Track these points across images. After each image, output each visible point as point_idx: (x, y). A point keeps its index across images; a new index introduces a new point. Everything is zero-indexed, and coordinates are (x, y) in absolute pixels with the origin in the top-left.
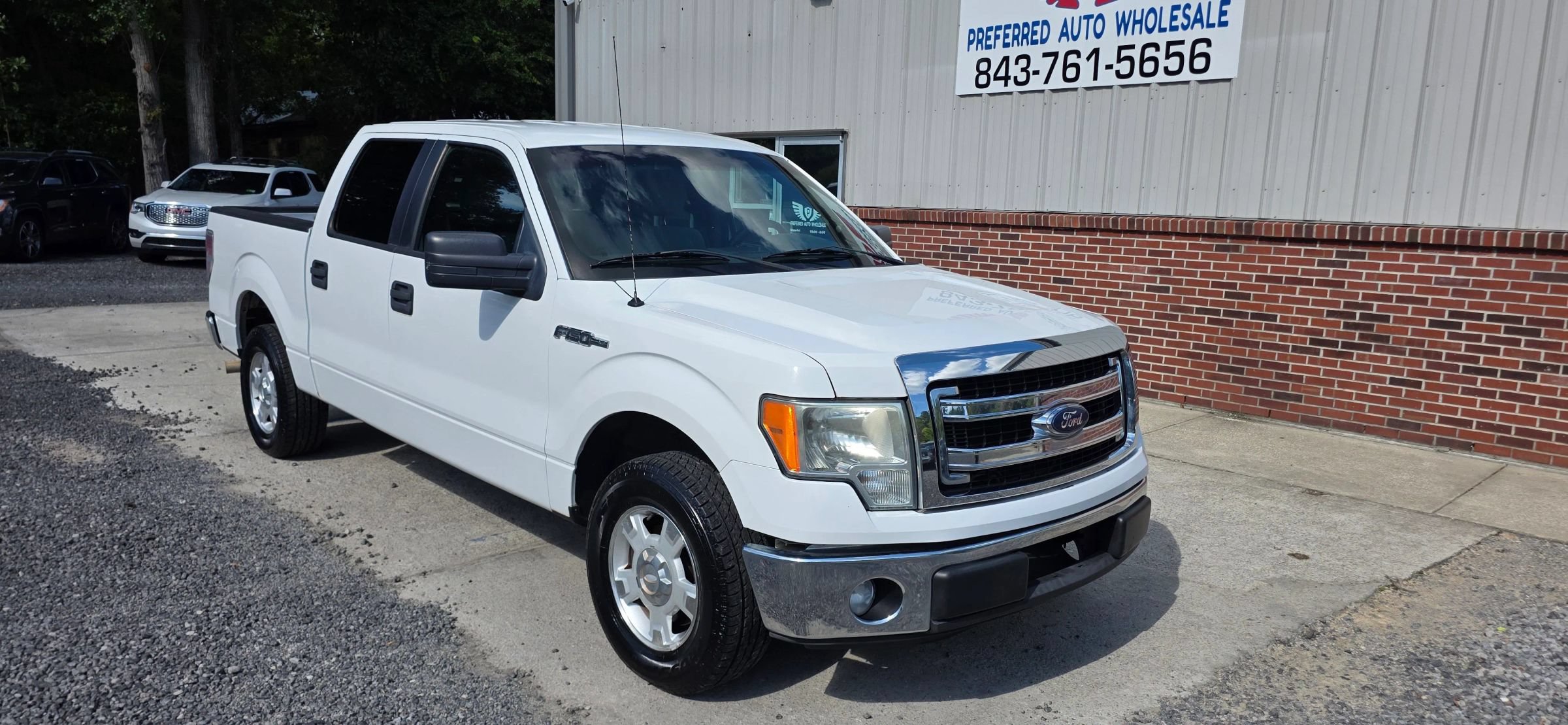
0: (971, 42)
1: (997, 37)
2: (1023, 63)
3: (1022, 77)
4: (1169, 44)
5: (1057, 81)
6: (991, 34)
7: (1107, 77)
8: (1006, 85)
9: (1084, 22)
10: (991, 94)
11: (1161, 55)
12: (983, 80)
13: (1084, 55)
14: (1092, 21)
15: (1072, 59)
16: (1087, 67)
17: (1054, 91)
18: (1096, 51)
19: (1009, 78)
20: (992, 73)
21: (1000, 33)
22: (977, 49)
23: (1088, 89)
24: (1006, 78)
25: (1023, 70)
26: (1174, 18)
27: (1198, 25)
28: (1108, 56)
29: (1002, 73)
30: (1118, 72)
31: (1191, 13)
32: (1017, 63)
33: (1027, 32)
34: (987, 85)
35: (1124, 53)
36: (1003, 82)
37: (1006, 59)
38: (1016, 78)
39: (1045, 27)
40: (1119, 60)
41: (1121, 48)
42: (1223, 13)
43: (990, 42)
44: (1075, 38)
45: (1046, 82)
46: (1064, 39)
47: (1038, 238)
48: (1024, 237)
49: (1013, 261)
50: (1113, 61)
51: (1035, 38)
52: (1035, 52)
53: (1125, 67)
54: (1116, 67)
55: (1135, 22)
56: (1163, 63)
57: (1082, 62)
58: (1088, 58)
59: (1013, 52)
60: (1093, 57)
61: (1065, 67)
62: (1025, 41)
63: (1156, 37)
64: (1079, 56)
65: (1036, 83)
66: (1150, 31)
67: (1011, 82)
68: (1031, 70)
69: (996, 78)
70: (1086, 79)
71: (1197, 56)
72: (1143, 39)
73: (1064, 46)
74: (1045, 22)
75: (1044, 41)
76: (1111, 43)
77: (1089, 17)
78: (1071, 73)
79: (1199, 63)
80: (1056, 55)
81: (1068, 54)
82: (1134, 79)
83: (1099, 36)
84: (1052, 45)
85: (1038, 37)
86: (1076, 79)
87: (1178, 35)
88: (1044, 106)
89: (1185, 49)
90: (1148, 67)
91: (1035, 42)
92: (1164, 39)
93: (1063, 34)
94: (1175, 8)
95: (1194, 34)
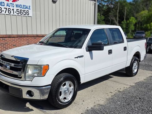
4: (24, 10)
5: (7, 13)
7: (15, 14)
11: (23, 12)
13: (11, 9)
15: (9, 10)
16: (12, 12)
18: (13, 9)
23: (12, 15)
26: (24, 7)
28: (15, 10)
31: (26, 7)
33: (0, 4)
35: (18, 10)
41: (17, 10)
42: (30, 8)
45: (5, 13)
50: (16, 11)
52: (3, 7)
53: (18, 13)
54: (17, 12)
55: (19, 6)
57: (11, 10)
61: (8, 11)
63: (21, 9)
65: (3, 13)
68: (2, 10)
70: (12, 13)
71: (27, 13)
72: (20, 9)
73: (8, 7)
74: (3, 3)
75: (4, 6)
76: (15, 9)
77: (11, 4)
78: (10, 12)
79: (28, 14)
80: (6, 8)
81: (8, 9)
82: (20, 14)
83: (13, 7)
84: (5, 7)
85: (2, 5)
86: (10, 13)
87: (25, 9)
88: (5, 17)
89: (26, 11)
90: (21, 13)
91: (2, 6)
92: (23, 9)
93: (7, 5)
94: (24, 5)
95: (27, 10)
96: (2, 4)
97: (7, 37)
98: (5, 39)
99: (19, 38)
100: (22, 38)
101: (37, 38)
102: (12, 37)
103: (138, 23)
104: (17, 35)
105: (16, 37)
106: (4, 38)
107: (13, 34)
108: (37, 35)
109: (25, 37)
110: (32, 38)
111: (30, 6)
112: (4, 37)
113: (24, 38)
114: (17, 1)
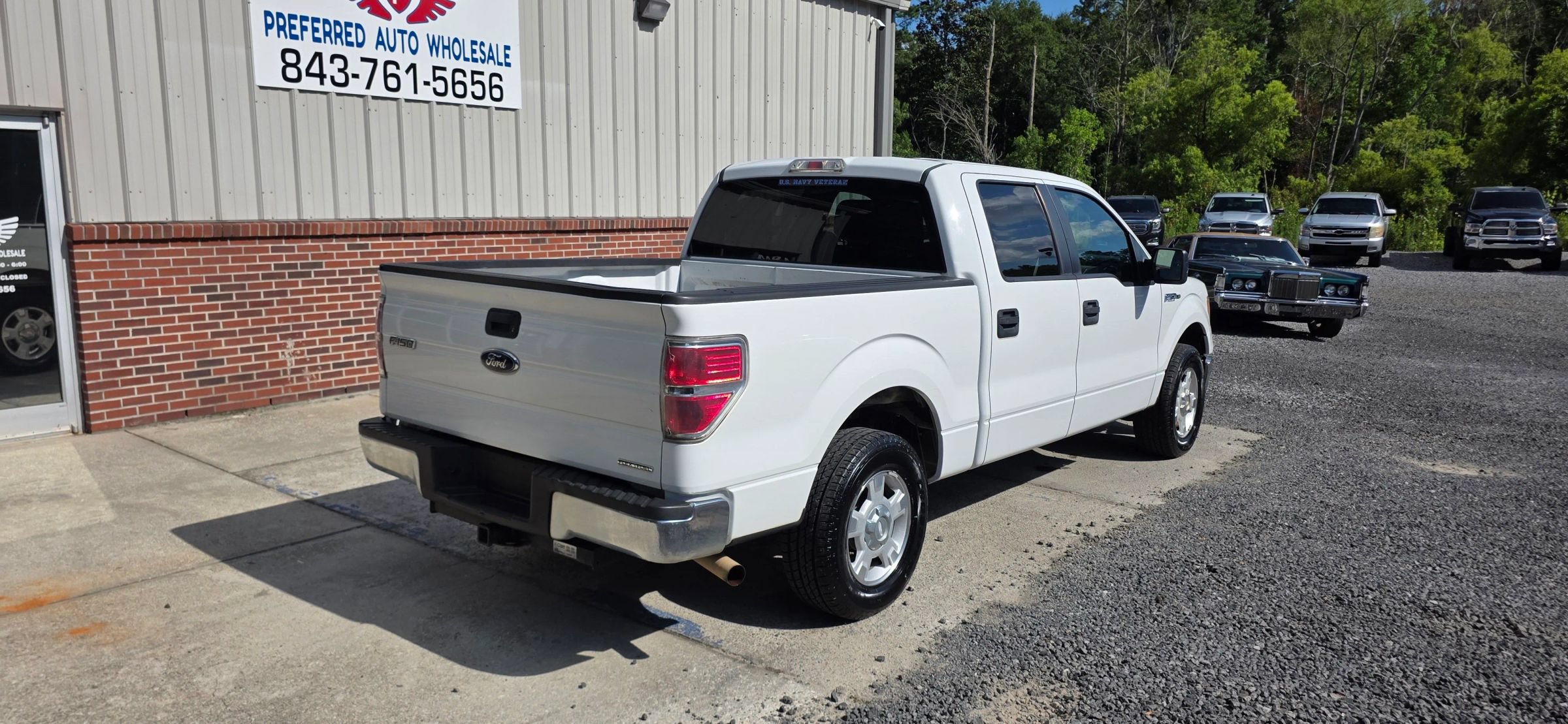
0: (269, 27)
1: (304, 28)
2: (339, 63)
3: (340, 78)
4: (473, 73)
5: (378, 88)
6: (296, 22)
7: (425, 93)
8: (322, 83)
9: (399, 36)
10: (301, 91)
11: (468, 80)
12: (292, 73)
13: (404, 66)
14: (406, 37)
15: (391, 69)
16: (407, 80)
17: (374, 98)
18: (413, 66)
19: (325, 76)
20: (303, 66)
21: (308, 24)
22: (279, 36)
23: (407, 100)
24: (321, 76)
25: (340, 70)
26: (474, 51)
27: (491, 62)
28: (424, 74)
29: (315, 69)
30: (434, 89)
31: (486, 49)
32: (332, 61)
33: (340, 31)
34: (298, 80)
35: (439, 73)
36: (318, 79)
37: (318, 55)
38: (332, 78)
39: (359, 30)
40: (435, 79)
41: (435, 68)
42: (507, 56)
43: (297, 32)
44: (392, 49)
45: (368, 87)
46: (381, 47)
47: (389, 246)
48: (374, 246)
49: (365, 271)
50: (430, 79)
51: (349, 39)
52: (352, 54)
53: (440, 86)
54: (433, 84)
55: (445, 47)
56: (470, 88)
57: (401, 73)
58: (407, 71)
59: (328, 49)
60: (412, 70)
61: (386, 77)
62: (338, 40)
63: (461, 64)
64: (398, 68)
65: (356, 87)
66: (457, 58)
67: (327, 81)
68: (349, 71)
69: (308, 74)
70: (406, 91)
71: (494, 87)
72: (451, 64)
73: (382, 55)
74: (358, 26)
75: (360, 45)
76: (425, 62)
77: (403, 32)
78: (392, 82)
79: (496, 93)
80: (375, 61)
81: (387, 63)
82: (450, 98)
83: (414, 52)
84: (369, 51)
85: (352, 39)
86: (397, 89)
87: (478, 67)
88: (366, 112)
89: (485, 79)
90: (459, 89)
91: (350, 44)
92: (469, 67)
93: (380, 43)
94: (474, 43)
95: (489, 68)
96: (348, 34)
97: (377, 236)
98: (366, 246)
99: (445, 239)
100: (465, 238)
101: (547, 237)
102: (406, 236)
103: (1114, 148)
104: (435, 221)
105: (427, 235)
106: (358, 241)
107: (410, 216)
108: (548, 220)
109: (480, 233)
110: (522, 237)
111: (507, 48)
112: (362, 236)
113: (476, 239)
114: (434, 18)
